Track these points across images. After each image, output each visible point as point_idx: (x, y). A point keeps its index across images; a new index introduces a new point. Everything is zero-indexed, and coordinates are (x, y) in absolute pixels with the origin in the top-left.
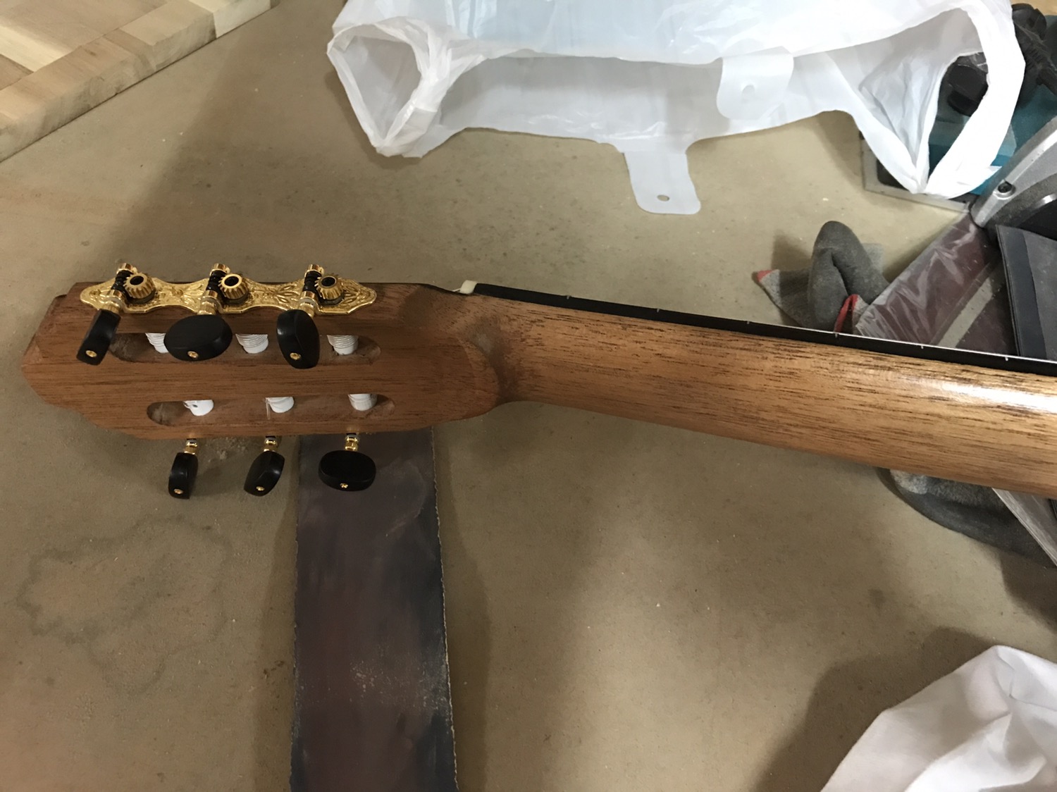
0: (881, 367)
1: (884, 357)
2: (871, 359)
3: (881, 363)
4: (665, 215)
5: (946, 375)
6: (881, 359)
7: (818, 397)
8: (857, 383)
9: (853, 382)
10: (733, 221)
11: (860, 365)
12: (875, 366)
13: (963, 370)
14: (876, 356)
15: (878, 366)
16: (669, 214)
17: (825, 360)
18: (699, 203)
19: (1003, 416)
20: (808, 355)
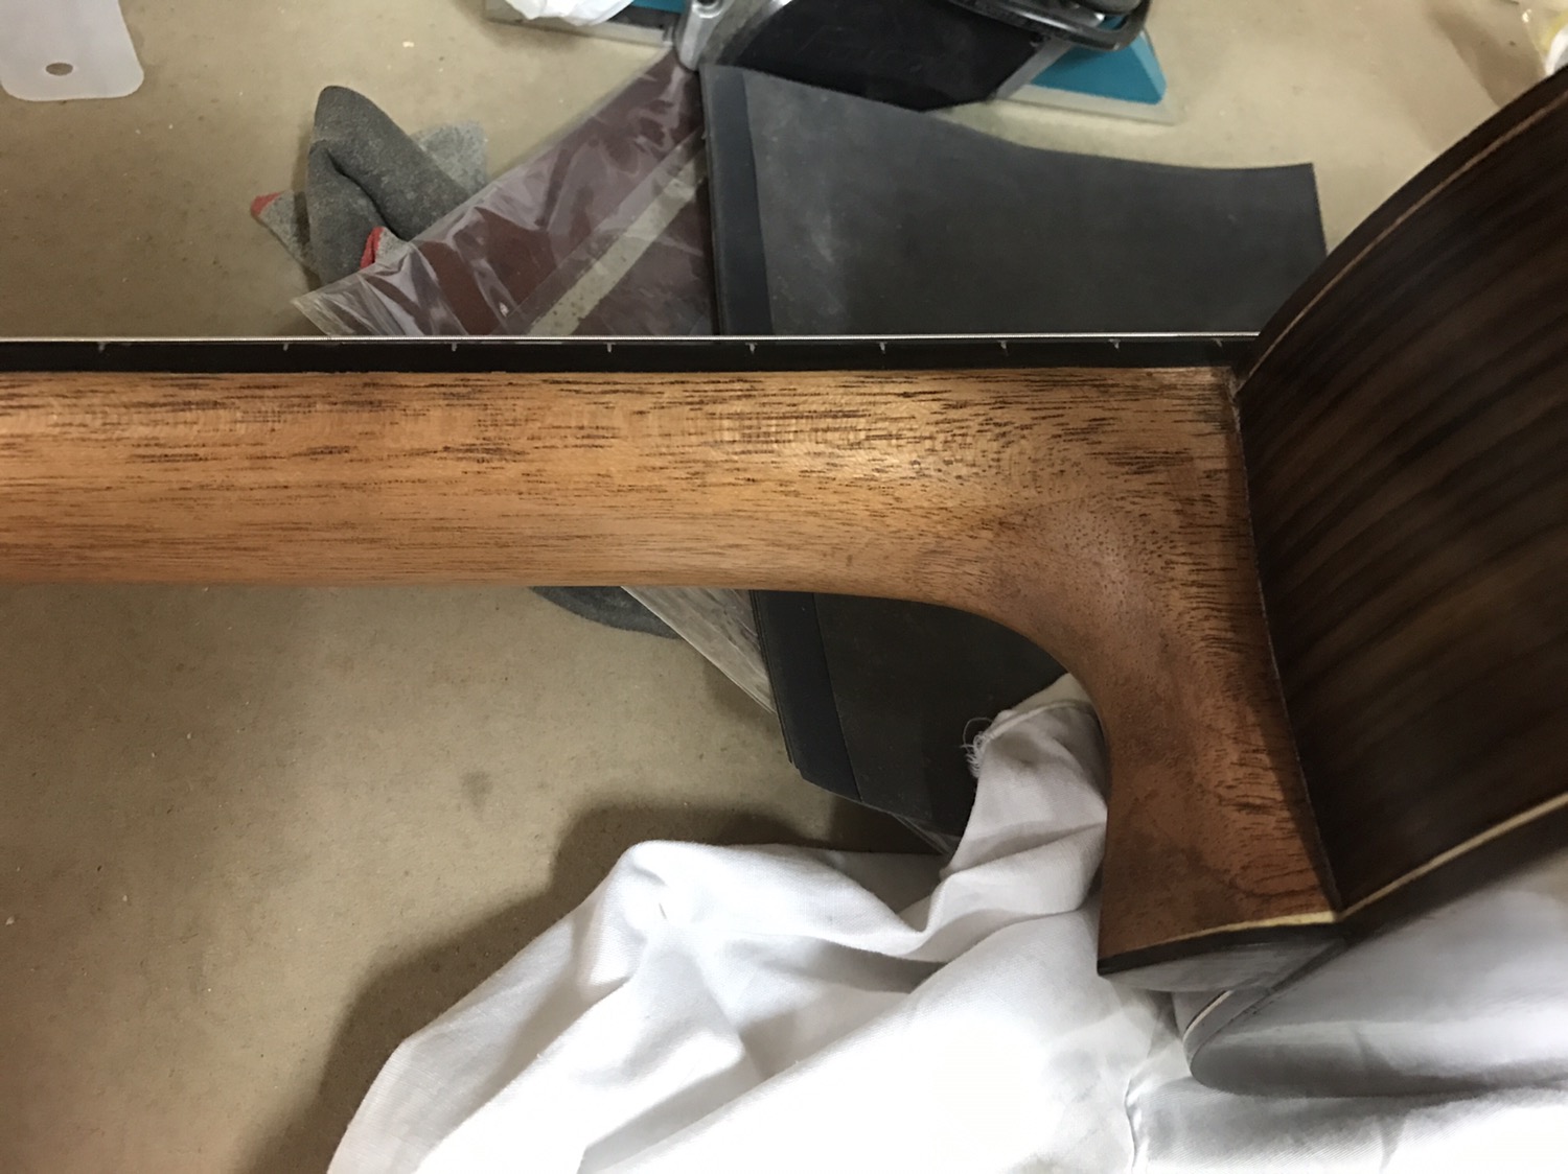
0: (197, 404)
1: (201, 381)
2: (175, 390)
3: (194, 395)
4: (65, 102)
5: (333, 399)
6: (196, 387)
7: (89, 486)
8: (156, 445)
9: (146, 445)
10: (214, 101)
11: (153, 405)
12: (185, 403)
13: (366, 385)
14: (185, 382)
15: (190, 403)
16: (73, 101)
17: (75, 405)
18: (140, 73)
19: (463, 465)
20: (36, 401)
